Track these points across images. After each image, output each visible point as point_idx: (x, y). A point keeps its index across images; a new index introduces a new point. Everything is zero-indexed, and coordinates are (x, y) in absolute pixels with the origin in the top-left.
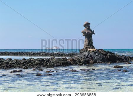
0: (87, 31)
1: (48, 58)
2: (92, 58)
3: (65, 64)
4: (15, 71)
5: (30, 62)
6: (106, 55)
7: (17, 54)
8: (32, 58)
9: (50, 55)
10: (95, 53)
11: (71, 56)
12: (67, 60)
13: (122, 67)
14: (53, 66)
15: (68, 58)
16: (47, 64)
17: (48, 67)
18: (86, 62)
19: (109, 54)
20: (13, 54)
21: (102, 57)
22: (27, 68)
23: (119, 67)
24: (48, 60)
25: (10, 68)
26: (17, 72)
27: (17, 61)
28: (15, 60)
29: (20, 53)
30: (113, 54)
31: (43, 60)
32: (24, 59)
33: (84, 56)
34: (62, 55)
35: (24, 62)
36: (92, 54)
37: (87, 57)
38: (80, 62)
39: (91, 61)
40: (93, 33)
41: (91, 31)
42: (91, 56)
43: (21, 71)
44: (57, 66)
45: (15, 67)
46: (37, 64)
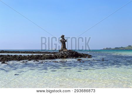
0: (62, 40)
1: (42, 54)
2: (66, 55)
3: (51, 58)
4: (23, 62)
5: (31, 57)
6: (73, 53)
7: (24, 52)
8: (32, 55)
9: (43, 53)
10: (67, 52)
11: (54, 54)
12: (52, 56)
13: (81, 60)
14: (44, 59)
15: (52, 55)
16: (41, 58)
17: (42, 59)
18: (62, 57)
19: (74, 53)
20: (22, 52)
21: (71, 54)
22: (30, 60)
23: (80, 60)
24: (42, 56)
25: (21, 60)
26: (25, 62)
27: (25, 56)
28: (24, 56)
29: (26, 52)
30: (77, 52)
31: (39, 56)
32: (28, 55)
33: (61, 53)
34: (49, 53)
35: (29, 57)
36: (65, 52)
37: (63, 54)
38: (59, 57)
39: (65, 57)
40: (66, 41)
41: (65, 40)
42: (65, 54)
43: (27, 62)
44: (47, 59)
45: (24, 60)
46: (35, 58)
